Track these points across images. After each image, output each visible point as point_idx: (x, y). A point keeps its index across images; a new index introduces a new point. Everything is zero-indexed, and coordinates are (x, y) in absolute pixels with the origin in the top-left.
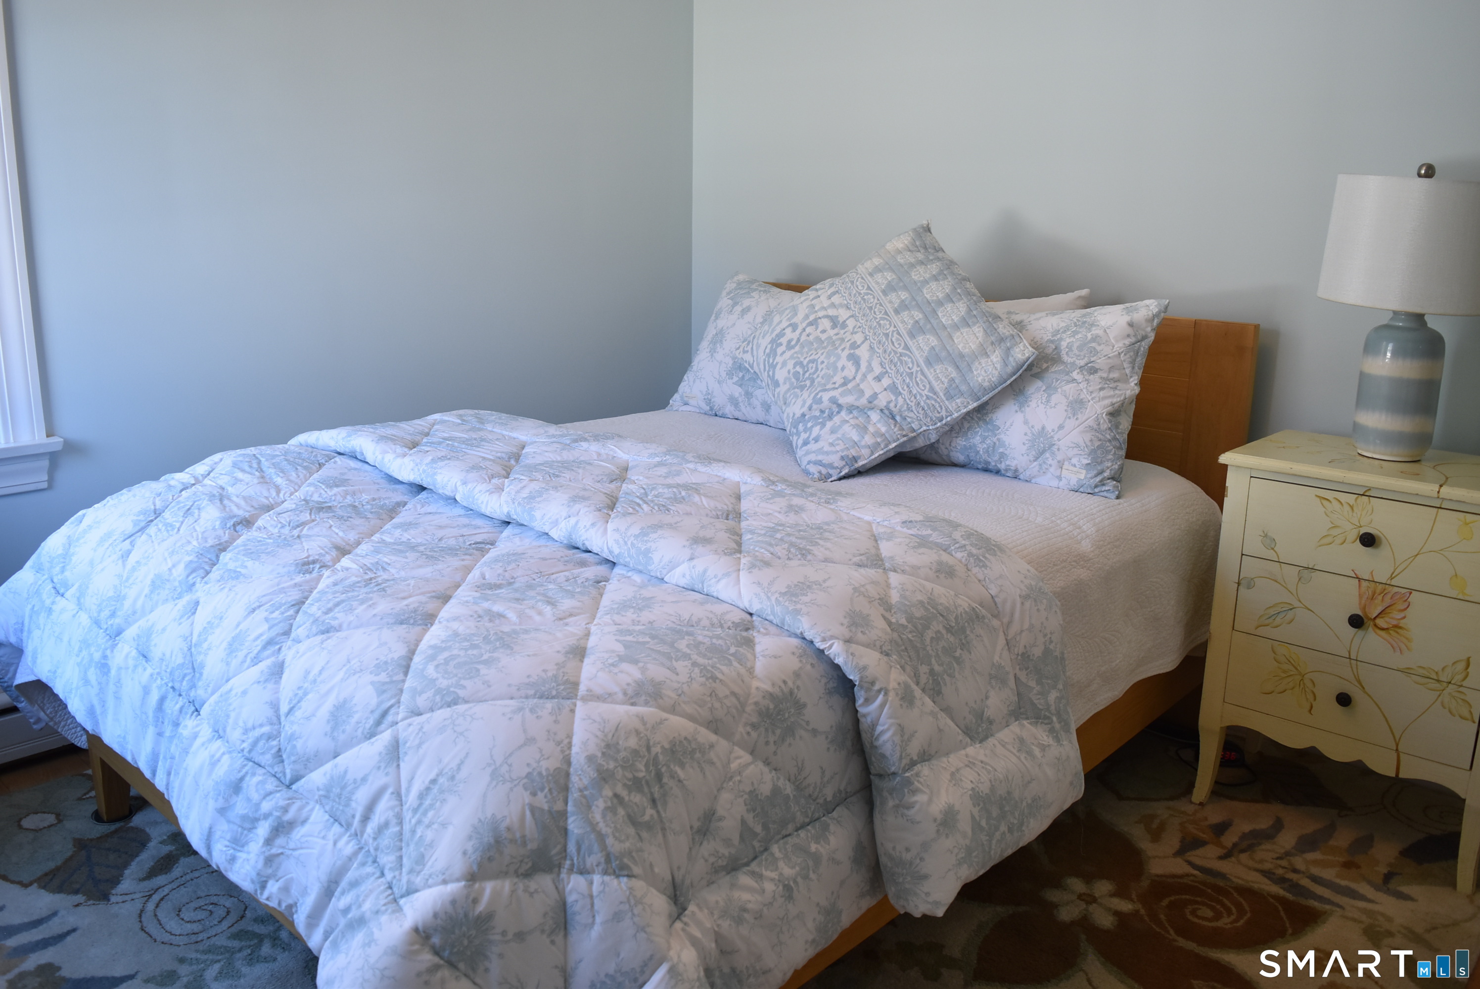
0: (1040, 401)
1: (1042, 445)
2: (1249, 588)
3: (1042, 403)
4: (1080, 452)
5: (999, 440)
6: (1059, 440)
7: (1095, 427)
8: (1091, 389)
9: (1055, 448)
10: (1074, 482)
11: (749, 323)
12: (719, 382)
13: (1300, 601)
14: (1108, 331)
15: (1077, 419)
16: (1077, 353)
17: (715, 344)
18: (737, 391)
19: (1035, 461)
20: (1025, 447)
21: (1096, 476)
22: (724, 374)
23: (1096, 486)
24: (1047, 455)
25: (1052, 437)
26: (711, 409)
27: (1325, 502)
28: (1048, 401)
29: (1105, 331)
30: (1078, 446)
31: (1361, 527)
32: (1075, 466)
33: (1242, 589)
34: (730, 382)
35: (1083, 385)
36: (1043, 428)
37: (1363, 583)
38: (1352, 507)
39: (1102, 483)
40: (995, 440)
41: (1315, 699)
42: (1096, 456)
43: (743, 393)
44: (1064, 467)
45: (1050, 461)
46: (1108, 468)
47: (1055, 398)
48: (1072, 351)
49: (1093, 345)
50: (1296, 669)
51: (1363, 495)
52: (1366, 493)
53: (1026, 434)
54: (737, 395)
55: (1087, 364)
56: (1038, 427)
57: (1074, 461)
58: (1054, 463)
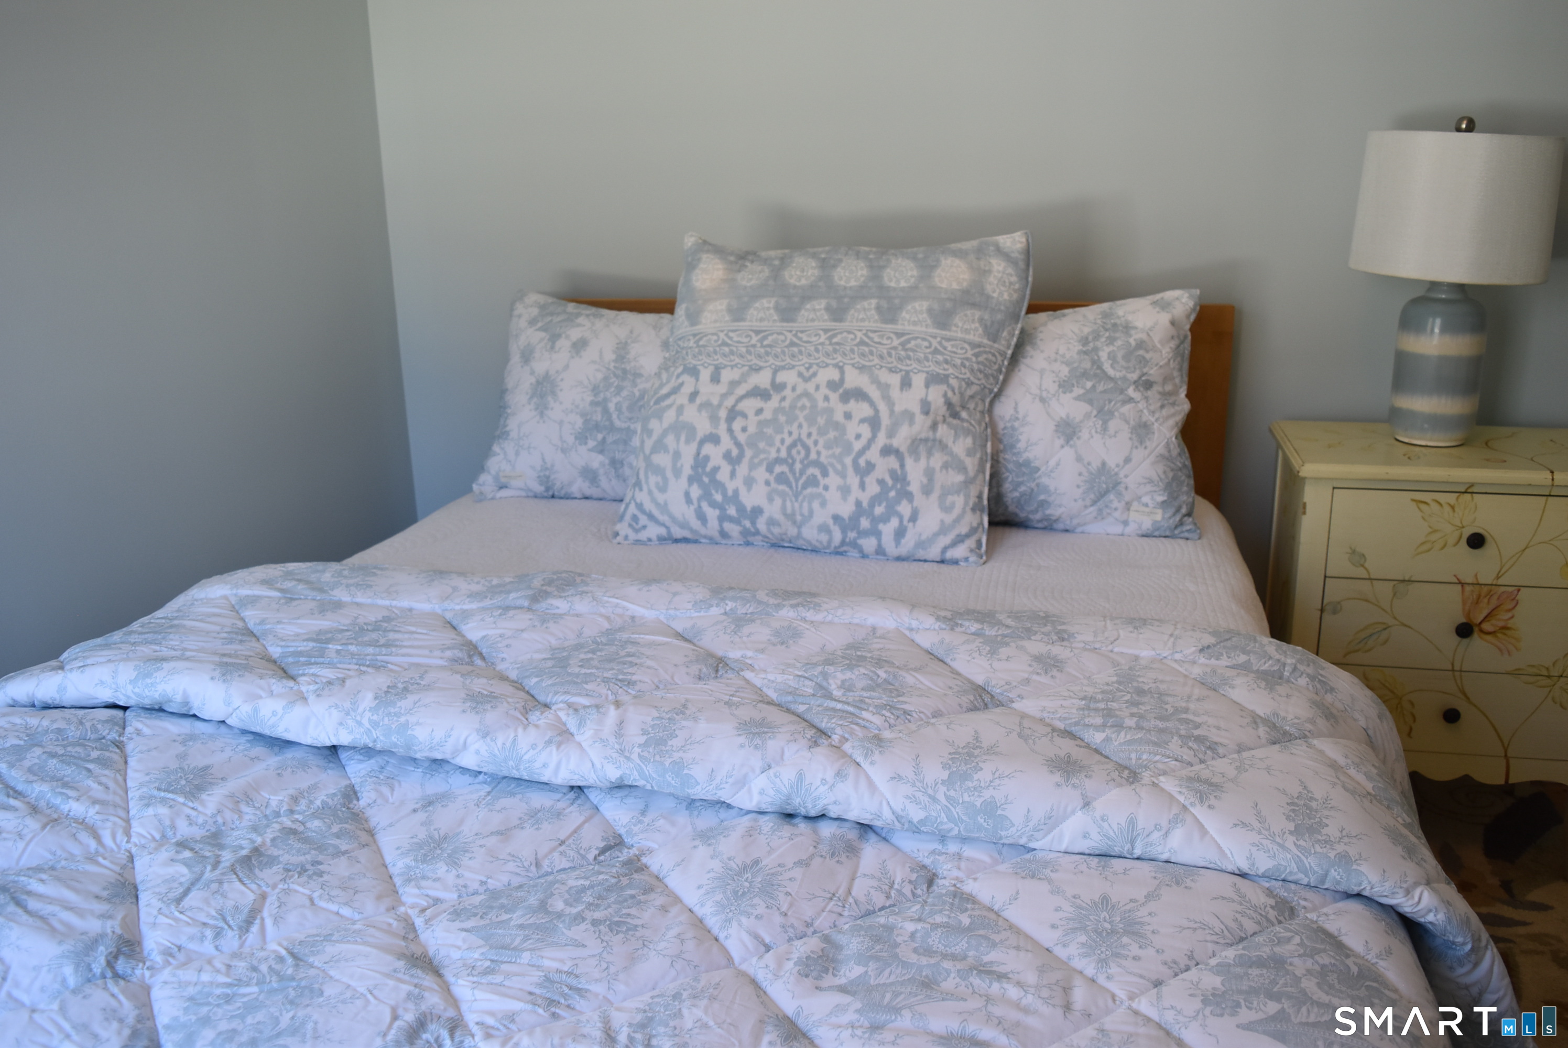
0: (1093, 431)
1: (1104, 486)
2: (1335, 612)
3: (1096, 432)
4: (1154, 489)
5: (1038, 485)
6: (1126, 476)
7: (1167, 454)
8: (1152, 408)
9: (1121, 488)
10: (1147, 524)
11: (594, 362)
12: (563, 451)
13: (1395, 618)
14: (1151, 334)
15: (1146, 448)
16: (1124, 363)
17: (542, 396)
18: (597, 461)
19: (1092, 505)
20: (1081, 490)
21: (1174, 514)
22: (570, 440)
23: (1176, 527)
24: (1112, 496)
25: (1116, 474)
26: (547, 489)
27: (1423, 506)
28: (1105, 429)
29: (1148, 335)
30: (1151, 481)
31: (1463, 527)
32: (1146, 505)
33: (1325, 615)
34: (583, 449)
35: (1142, 405)
36: (1104, 464)
37: (1468, 588)
38: (1453, 507)
39: (1181, 523)
40: (1033, 485)
41: (1415, 721)
42: (1171, 487)
43: (607, 461)
44: (1132, 508)
45: (1115, 504)
46: (1184, 502)
47: (1113, 425)
48: (1118, 363)
49: (1141, 352)
50: (1392, 692)
51: (1466, 492)
52: (1469, 490)
53: (1080, 474)
54: (595, 465)
55: (1140, 378)
56: (1096, 464)
57: (1146, 499)
58: (1121, 505)
